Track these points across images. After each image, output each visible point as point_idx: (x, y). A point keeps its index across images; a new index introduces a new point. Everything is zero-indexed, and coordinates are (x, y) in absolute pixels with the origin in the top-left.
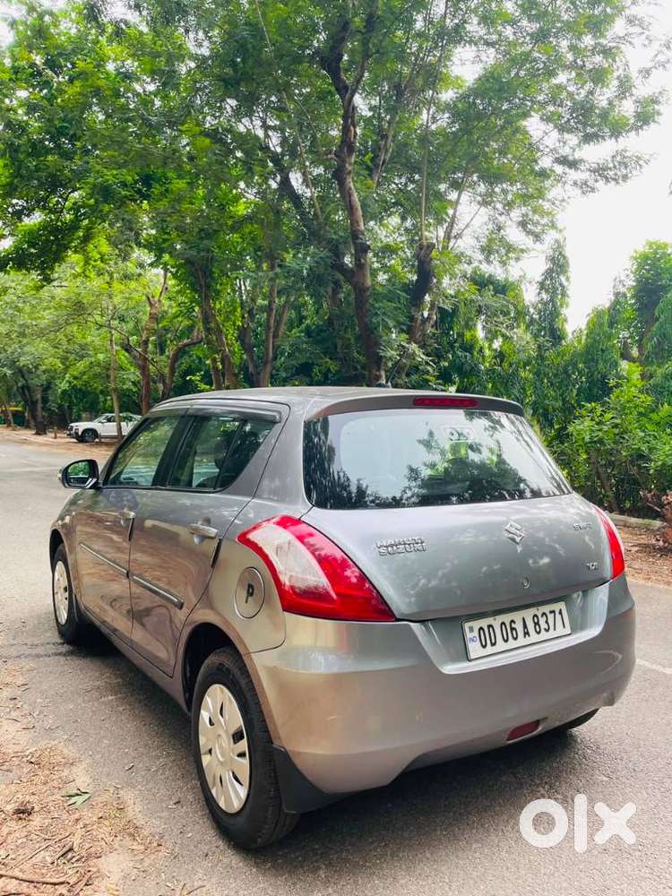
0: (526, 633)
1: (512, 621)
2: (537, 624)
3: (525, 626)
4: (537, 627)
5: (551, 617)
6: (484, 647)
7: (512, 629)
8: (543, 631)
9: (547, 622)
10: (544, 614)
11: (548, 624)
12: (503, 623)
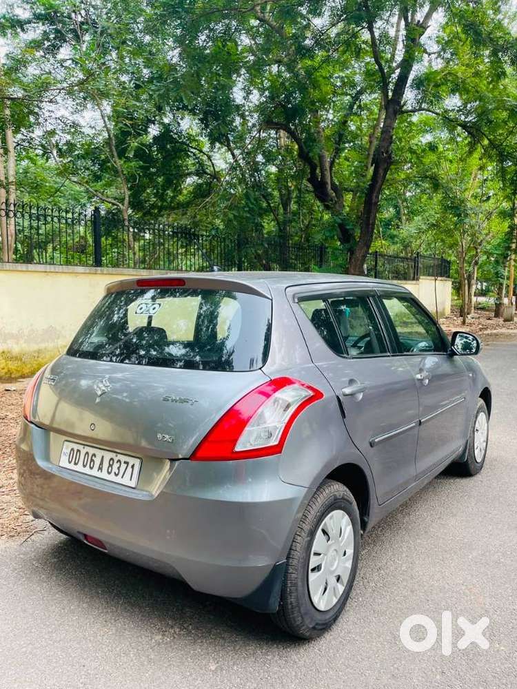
0: (100, 469)
1: (94, 455)
2: (110, 466)
3: (102, 463)
4: (110, 468)
5: (123, 466)
6: (70, 462)
7: (92, 460)
8: (113, 473)
9: (119, 468)
10: (119, 461)
11: (119, 470)
12: (87, 453)
